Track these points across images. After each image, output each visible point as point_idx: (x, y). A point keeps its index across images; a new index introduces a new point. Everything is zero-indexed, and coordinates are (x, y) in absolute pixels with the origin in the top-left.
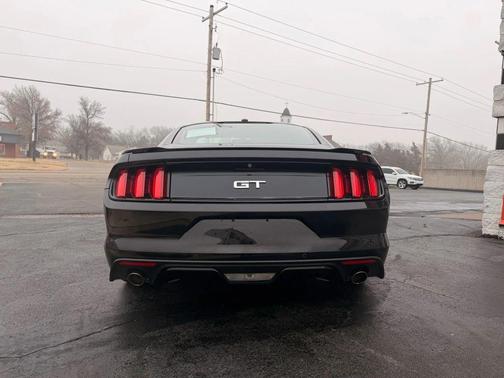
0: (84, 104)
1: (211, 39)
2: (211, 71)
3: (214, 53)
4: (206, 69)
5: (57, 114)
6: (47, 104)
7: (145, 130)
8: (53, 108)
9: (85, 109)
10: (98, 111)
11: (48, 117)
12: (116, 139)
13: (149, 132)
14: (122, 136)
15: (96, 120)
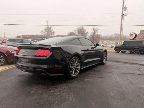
0: (94, 29)
1: (123, 5)
2: (123, 15)
3: (124, 9)
4: (121, 15)
5: (87, 32)
6: (85, 30)
7: (112, 35)
8: (86, 31)
9: (94, 31)
10: (97, 31)
11: (85, 33)
12: (103, 38)
13: (113, 35)
14: (105, 37)
15: (96, 33)
